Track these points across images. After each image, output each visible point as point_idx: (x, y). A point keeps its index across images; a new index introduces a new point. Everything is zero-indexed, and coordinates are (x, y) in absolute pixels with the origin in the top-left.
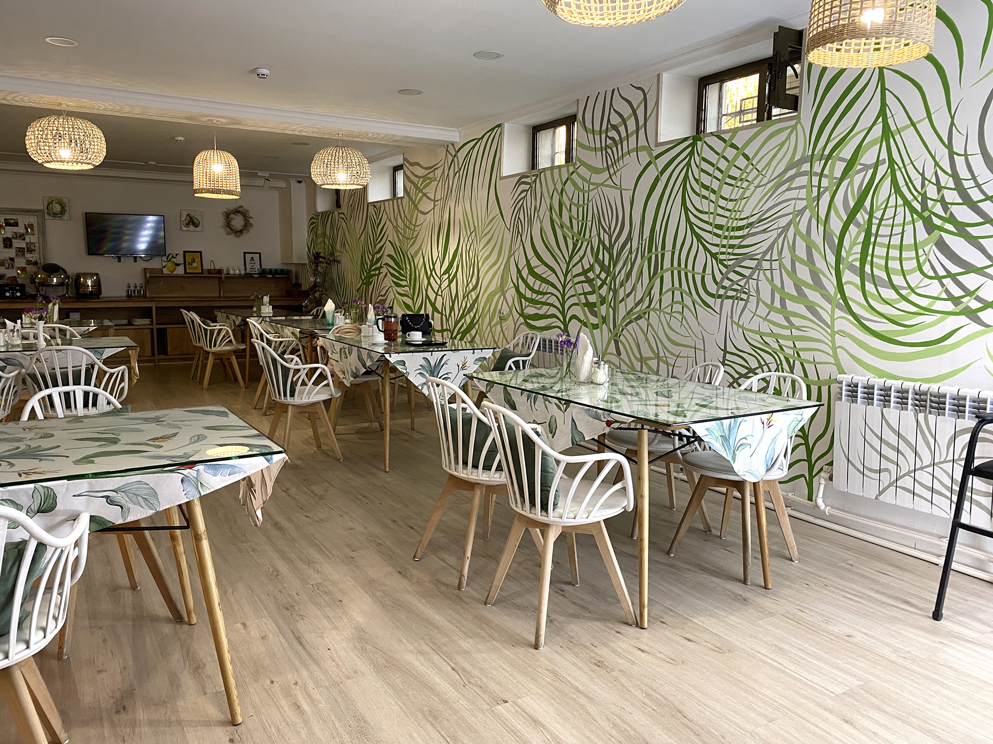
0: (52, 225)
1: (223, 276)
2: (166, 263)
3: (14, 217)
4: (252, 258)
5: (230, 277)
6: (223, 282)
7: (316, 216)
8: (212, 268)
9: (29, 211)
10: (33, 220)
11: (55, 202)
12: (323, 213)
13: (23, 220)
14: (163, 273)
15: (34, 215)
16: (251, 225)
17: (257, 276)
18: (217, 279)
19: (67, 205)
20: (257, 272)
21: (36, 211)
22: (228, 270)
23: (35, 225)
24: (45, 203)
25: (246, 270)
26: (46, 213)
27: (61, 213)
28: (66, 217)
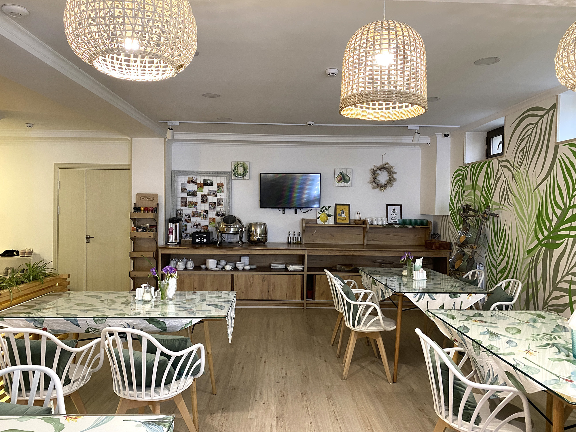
0: (237, 183)
1: (368, 226)
2: (320, 214)
3: (211, 178)
4: (394, 210)
5: (373, 227)
6: (367, 232)
7: (464, 168)
8: (358, 218)
9: (221, 173)
10: (223, 180)
11: (239, 165)
12: (473, 164)
13: (217, 180)
14: (317, 224)
15: (224, 176)
16: (395, 180)
17: (398, 226)
18: (362, 228)
19: (248, 167)
20: (398, 223)
21: (225, 173)
22: (372, 221)
23: (225, 184)
24: (232, 166)
25: (388, 220)
26: (232, 175)
27: (243, 174)
28: (247, 177)
